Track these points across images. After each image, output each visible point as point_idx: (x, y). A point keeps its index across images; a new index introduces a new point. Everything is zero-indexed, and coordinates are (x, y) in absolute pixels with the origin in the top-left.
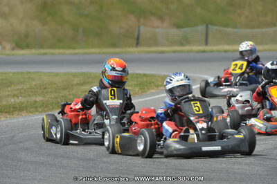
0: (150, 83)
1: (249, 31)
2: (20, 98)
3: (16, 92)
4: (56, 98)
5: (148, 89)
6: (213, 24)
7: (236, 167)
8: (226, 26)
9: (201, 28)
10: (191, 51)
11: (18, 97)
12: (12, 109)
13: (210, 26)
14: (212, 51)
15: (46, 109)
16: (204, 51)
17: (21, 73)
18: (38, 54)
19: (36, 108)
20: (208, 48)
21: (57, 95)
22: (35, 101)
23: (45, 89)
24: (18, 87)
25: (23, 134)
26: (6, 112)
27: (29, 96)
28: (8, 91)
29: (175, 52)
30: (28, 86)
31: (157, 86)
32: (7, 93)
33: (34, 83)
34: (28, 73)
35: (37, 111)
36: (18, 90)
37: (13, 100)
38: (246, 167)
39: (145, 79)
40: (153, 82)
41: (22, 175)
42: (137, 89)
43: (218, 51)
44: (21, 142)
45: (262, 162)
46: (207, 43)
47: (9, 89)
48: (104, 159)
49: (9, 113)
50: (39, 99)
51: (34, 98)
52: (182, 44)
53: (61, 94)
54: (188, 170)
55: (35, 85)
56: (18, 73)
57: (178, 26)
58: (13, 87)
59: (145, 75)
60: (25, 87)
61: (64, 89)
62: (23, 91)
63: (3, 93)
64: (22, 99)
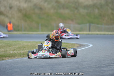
1: (107, 26)
3: (13, 49)
6: (92, 23)
8: (98, 24)
9: (88, 25)
10: (84, 34)
12: (11, 56)
13: (91, 24)
14: (92, 34)
15: (24, 56)
16: (89, 34)
17: (15, 41)
18: (23, 34)
19: (20, 55)
20: (90, 33)
22: (20, 53)
23: (24, 48)
24: (14, 47)
25: (15, 65)
26: (9, 57)
27: (18, 50)
28: (10, 48)
30: (18, 47)
32: (9, 49)
33: (20, 45)
34: (18, 41)
35: (21, 57)
36: (14, 48)
37: (11, 52)
39: (65, 45)
40: (68, 46)
43: (95, 34)
44: (14, 69)
46: (90, 31)
47: (10, 47)
50: (22, 52)
51: (20, 52)
52: (80, 31)
55: (21, 46)
56: (14, 41)
57: (79, 24)
58: (12, 47)
60: (17, 47)
62: (15, 48)
63: (8, 49)
64: (15, 52)
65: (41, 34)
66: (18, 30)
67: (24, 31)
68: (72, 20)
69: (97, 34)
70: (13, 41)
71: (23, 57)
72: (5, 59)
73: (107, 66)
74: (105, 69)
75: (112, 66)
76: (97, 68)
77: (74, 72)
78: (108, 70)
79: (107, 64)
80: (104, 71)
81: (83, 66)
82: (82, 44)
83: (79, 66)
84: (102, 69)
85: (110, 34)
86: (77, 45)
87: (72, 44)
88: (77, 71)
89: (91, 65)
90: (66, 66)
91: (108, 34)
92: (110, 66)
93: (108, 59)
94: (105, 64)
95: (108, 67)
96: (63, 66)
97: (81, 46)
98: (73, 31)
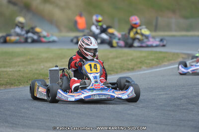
0: (164, 58)
5: (162, 62)
29: (183, 36)
31: (169, 60)
40: (166, 57)
42: (154, 62)
47: (63, 60)
48: (129, 112)
52: (187, 30)
54: (188, 121)
57: (185, 18)
59: (160, 52)
68: (174, 11)
70: (67, 49)
77: (178, 103)
81: (195, 93)
83: (186, 93)
86: (184, 56)
87: (174, 54)
88: (182, 101)
90: (163, 93)
96: (157, 93)
98: (176, 31)
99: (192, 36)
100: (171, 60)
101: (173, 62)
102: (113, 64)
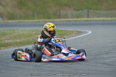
0: (65, 34)
1: (106, 12)
2: (10, 40)
3: (8, 38)
4: (25, 40)
5: (64, 36)
6: (91, 9)
7: (100, 68)
8: (96, 10)
9: (86, 11)
10: (82, 21)
11: (9, 40)
12: (7, 45)
13: (90, 11)
14: (91, 21)
15: (21, 45)
16: (87, 21)
17: (11, 30)
18: (18, 22)
19: (16, 44)
20: (89, 19)
21: (25, 39)
22: (16, 42)
23: (20, 36)
26: (4, 46)
27: (14, 39)
28: (5, 37)
29: (75, 21)
30: (13, 35)
32: (5, 38)
33: (16, 34)
34: (13, 30)
35: (17, 46)
36: (9, 37)
37: (7, 41)
38: (104, 69)
39: (62, 32)
40: (66, 34)
41: (10, 72)
43: (93, 20)
45: (111, 67)
46: (88, 17)
47: (6, 36)
48: (45, 66)
49: (5, 46)
50: (18, 41)
52: (77, 17)
53: (27, 39)
54: (80, 70)
57: (76, 10)
58: (7, 36)
59: (62, 31)
60: (12, 36)
61: (28, 37)
62: (11, 37)
63: (3, 38)
64: (11, 41)
65: (37, 22)
66: (13, 19)
67: (20, 19)
68: (69, 7)
69: (96, 20)
70: (8, 30)
71: (19, 46)
72: (1, 49)
73: (107, 53)
74: (106, 56)
75: (112, 53)
76: (96, 55)
78: (109, 57)
79: (107, 51)
80: (104, 59)
82: (80, 31)
84: (102, 56)
85: (110, 20)
86: (76, 32)
87: (70, 31)
89: (91, 53)
91: (107, 20)
92: (111, 53)
93: (108, 45)
94: (105, 51)
95: (109, 54)
97: (80, 33)
98: (71, 18)
99: (80, 21)
100: (68, 35)
101: (69, 36)
102: (35, 38)
